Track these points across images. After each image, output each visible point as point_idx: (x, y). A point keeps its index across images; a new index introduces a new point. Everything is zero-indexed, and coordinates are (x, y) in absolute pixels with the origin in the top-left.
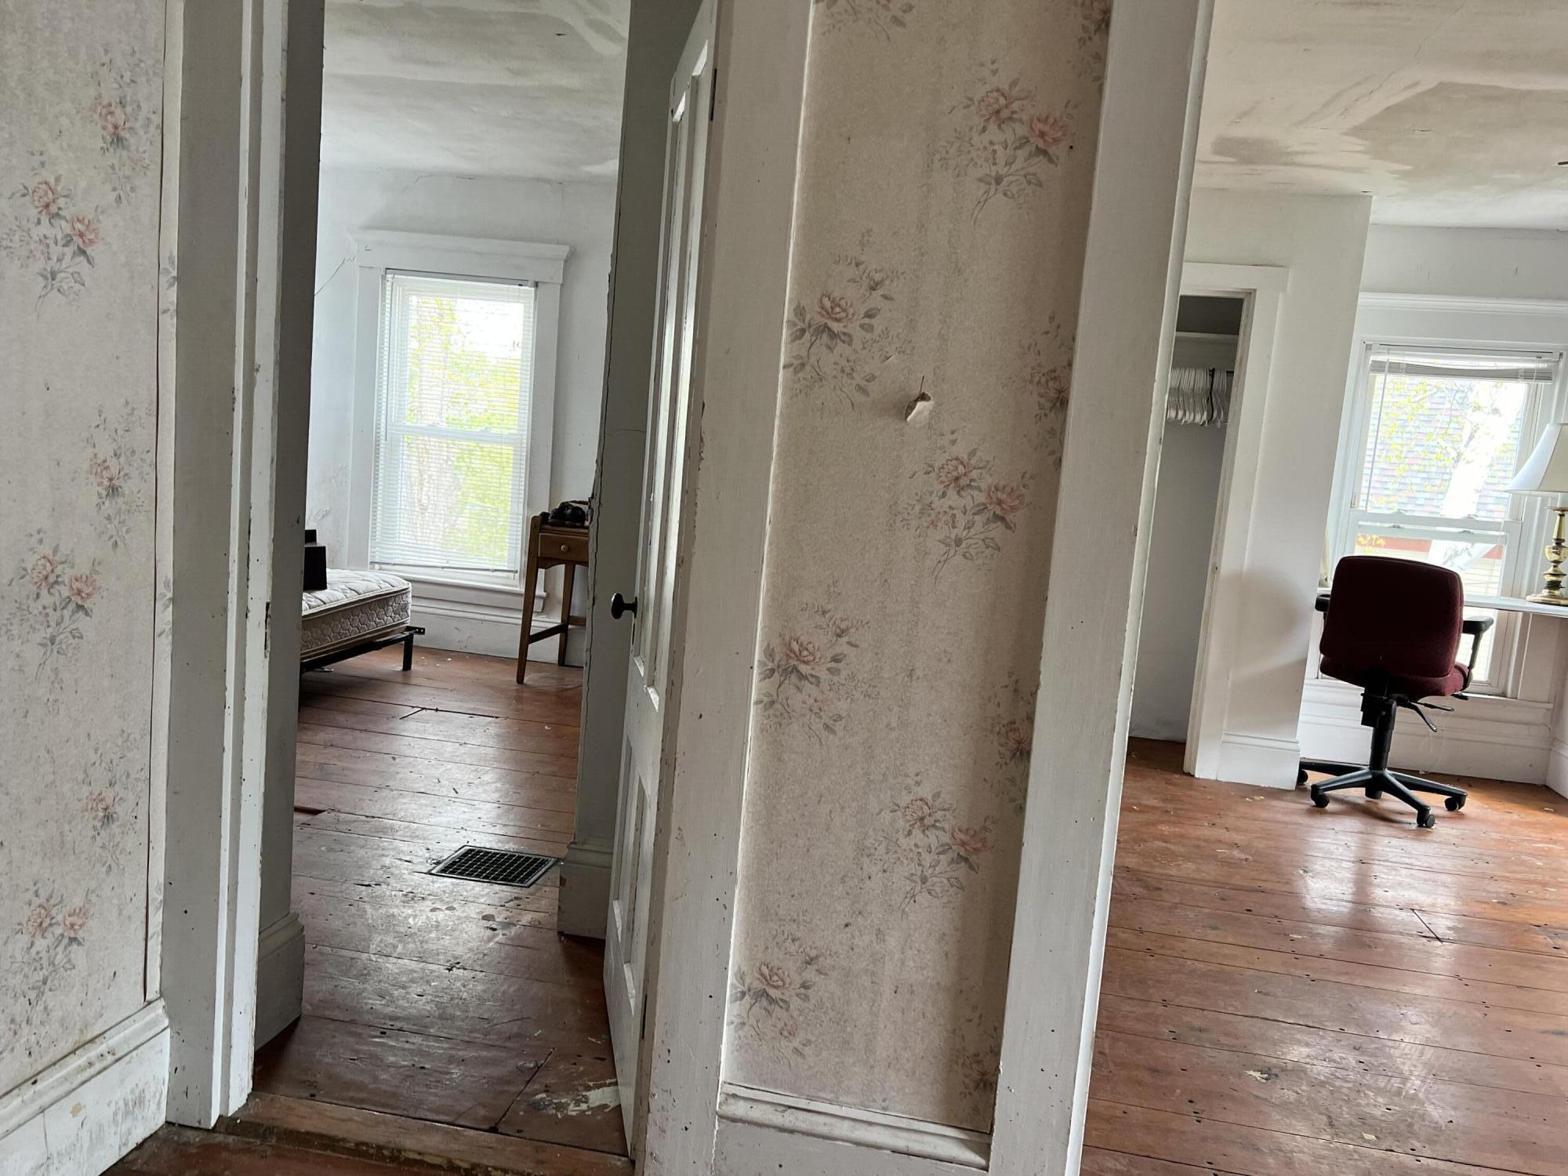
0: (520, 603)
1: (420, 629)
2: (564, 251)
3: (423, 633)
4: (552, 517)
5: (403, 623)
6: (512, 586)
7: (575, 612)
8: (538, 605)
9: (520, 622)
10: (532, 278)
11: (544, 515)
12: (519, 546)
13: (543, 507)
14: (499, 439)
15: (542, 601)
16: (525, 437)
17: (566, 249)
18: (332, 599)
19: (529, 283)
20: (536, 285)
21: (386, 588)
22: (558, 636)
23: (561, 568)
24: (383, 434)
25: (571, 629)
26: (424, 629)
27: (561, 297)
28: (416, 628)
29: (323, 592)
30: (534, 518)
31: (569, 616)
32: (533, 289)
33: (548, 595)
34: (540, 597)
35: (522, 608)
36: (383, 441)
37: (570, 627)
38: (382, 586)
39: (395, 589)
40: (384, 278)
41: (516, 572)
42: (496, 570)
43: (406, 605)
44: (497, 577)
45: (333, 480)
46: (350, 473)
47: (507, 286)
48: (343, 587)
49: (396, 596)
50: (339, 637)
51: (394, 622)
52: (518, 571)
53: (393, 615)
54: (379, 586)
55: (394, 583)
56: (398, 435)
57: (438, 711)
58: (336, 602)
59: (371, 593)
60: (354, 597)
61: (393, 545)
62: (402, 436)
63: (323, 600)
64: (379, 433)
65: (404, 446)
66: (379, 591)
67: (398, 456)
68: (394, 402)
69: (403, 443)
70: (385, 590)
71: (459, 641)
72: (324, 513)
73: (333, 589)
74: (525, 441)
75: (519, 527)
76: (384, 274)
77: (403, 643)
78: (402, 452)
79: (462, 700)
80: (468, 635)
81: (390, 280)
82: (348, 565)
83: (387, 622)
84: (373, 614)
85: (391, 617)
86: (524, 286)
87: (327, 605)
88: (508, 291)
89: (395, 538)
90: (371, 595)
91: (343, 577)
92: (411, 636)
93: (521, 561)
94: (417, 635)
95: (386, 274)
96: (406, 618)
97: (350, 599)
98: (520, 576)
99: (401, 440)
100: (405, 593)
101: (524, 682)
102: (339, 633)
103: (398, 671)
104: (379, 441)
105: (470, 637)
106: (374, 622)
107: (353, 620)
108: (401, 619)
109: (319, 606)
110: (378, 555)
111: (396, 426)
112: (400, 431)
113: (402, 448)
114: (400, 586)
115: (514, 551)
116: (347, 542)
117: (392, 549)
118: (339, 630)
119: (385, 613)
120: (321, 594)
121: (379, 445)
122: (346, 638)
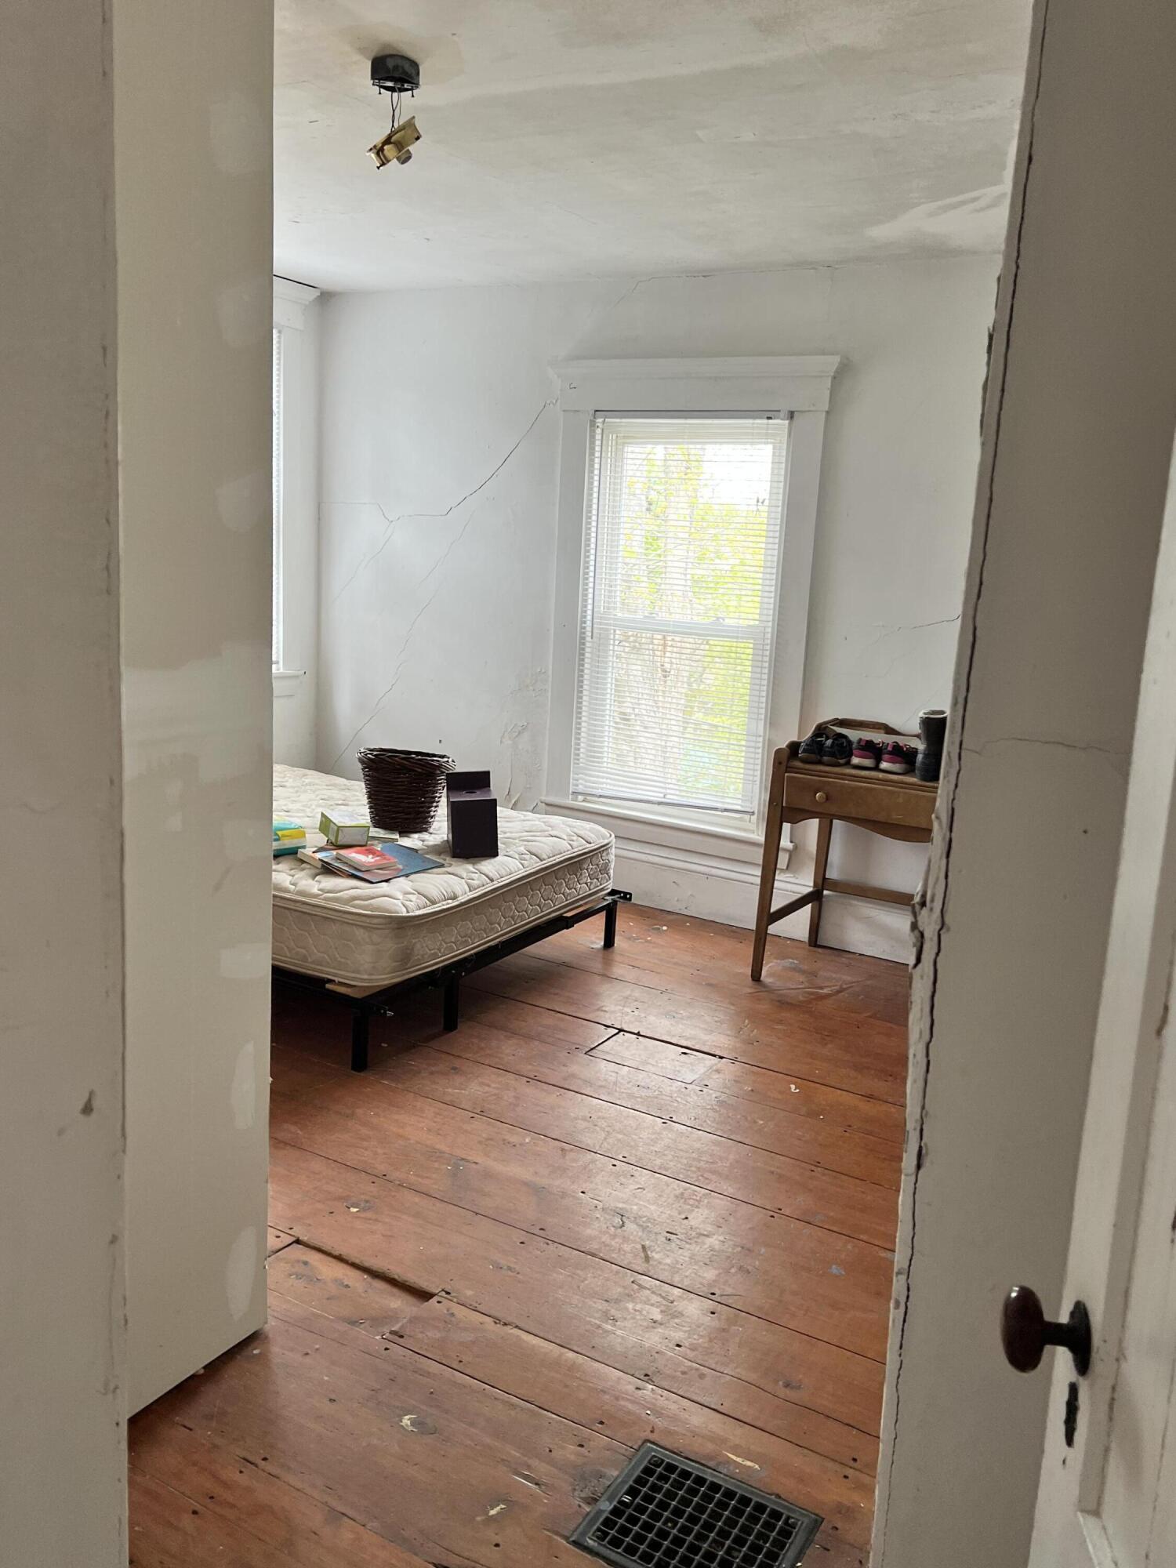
0: (758, 855)
1: (626, 894)
2: (834, 361)
3: (630, 899)
4: (805, 751)
5: (602, 890)
6: (745, 830)
7: (833, 874)
8: (783, 860)
9: (758, 880)
10: (786, 407)
11: (794, 747)
12: (758, 779)
13: (790, 732)
14: (736, 634)
15: (787, 856)
16: (770, 630)
17: (836, 359)
18: (504, 873)
19: (782, 414)
20: (791, 415)
21: (580, 846)
22: (808, 907)
23: (814, 824)
24: (589, 629)
25: (828, 896)
26: (631, 894)
27: (826, 427)
28: (620, 892)
29: (493, 861)
30: (778, 752)
31: (824, 878)
32: (787, 422)
33: (796, 847)
34: (785, 850)
35: (761, 862)
36: (588, 639)
37: (826, 892)
38: (575, 844)
39: (593, 846)
40: (593, 424)
41: (753, 813)
42: (726, 810)
43: (606, 866)
44: (728, 817)
45: (531, 688)
46: (550, 679)
47: (751, 421)
48: (522, 849)
49: (592, 855)
50: (513, 923)
51: (590, 890)
52: (756, 812)
53: (589, 880)
54: (570, 844)
55: (591, 837)
56: (607, 630)
57: (640, 1037)
58: (508, 877)
59: (559, 856)
60: (534, 865)
61: (599, 771)
62: (612, 631)
63: (491, 875)
64: (584, 628)
65: (614, 645)
66: (569, 852)
67: (607, 657)
68: (603, 587)
69: (614, 640)
70: (577, 851)
71: (678, 900)
72: (520, 728)
73: (507, 854)
74: (769, 636)
75: (758, 753)
76: (592, 418)
77: (604, 912)
78: (611, 652)
79: (675, 1014)
80: (690, 893)
81: (600, 425)
82: (547, 795)
83: (581, 893)
84: (562, 884)
85: (586, 884)
86: (775, 419)
87: (494, 883)
88: (753, 428)
89: (602, 763)
90: (558, 860)
91: (527, 829)
92: (615, 902)
93: (760, 799)
94: (621, 901)
95: (594, 418)
96: (607, 881)
97: (528, 869)
98: (758, 819)
99: (612, 637)
100: (606, 849)
101: (762, 978)
102: (513, 918)
103: (598, 950)
104: (584, 638)
105: (691, 895)
106: (563, 894)
107: (532, 897)
108: (601, 885)
109: (483, 886)
110: (582, 784)
111: (605, 619)
112: (610, 625)
113: (611, 647)
114: (598, 842)
115: (751, 786)
116: (545, 766)
117: (598, 777)
118: (514, 912)
119: (578, 881)
120: (488, 866)
121: (584, 644)
122: (523, 923)
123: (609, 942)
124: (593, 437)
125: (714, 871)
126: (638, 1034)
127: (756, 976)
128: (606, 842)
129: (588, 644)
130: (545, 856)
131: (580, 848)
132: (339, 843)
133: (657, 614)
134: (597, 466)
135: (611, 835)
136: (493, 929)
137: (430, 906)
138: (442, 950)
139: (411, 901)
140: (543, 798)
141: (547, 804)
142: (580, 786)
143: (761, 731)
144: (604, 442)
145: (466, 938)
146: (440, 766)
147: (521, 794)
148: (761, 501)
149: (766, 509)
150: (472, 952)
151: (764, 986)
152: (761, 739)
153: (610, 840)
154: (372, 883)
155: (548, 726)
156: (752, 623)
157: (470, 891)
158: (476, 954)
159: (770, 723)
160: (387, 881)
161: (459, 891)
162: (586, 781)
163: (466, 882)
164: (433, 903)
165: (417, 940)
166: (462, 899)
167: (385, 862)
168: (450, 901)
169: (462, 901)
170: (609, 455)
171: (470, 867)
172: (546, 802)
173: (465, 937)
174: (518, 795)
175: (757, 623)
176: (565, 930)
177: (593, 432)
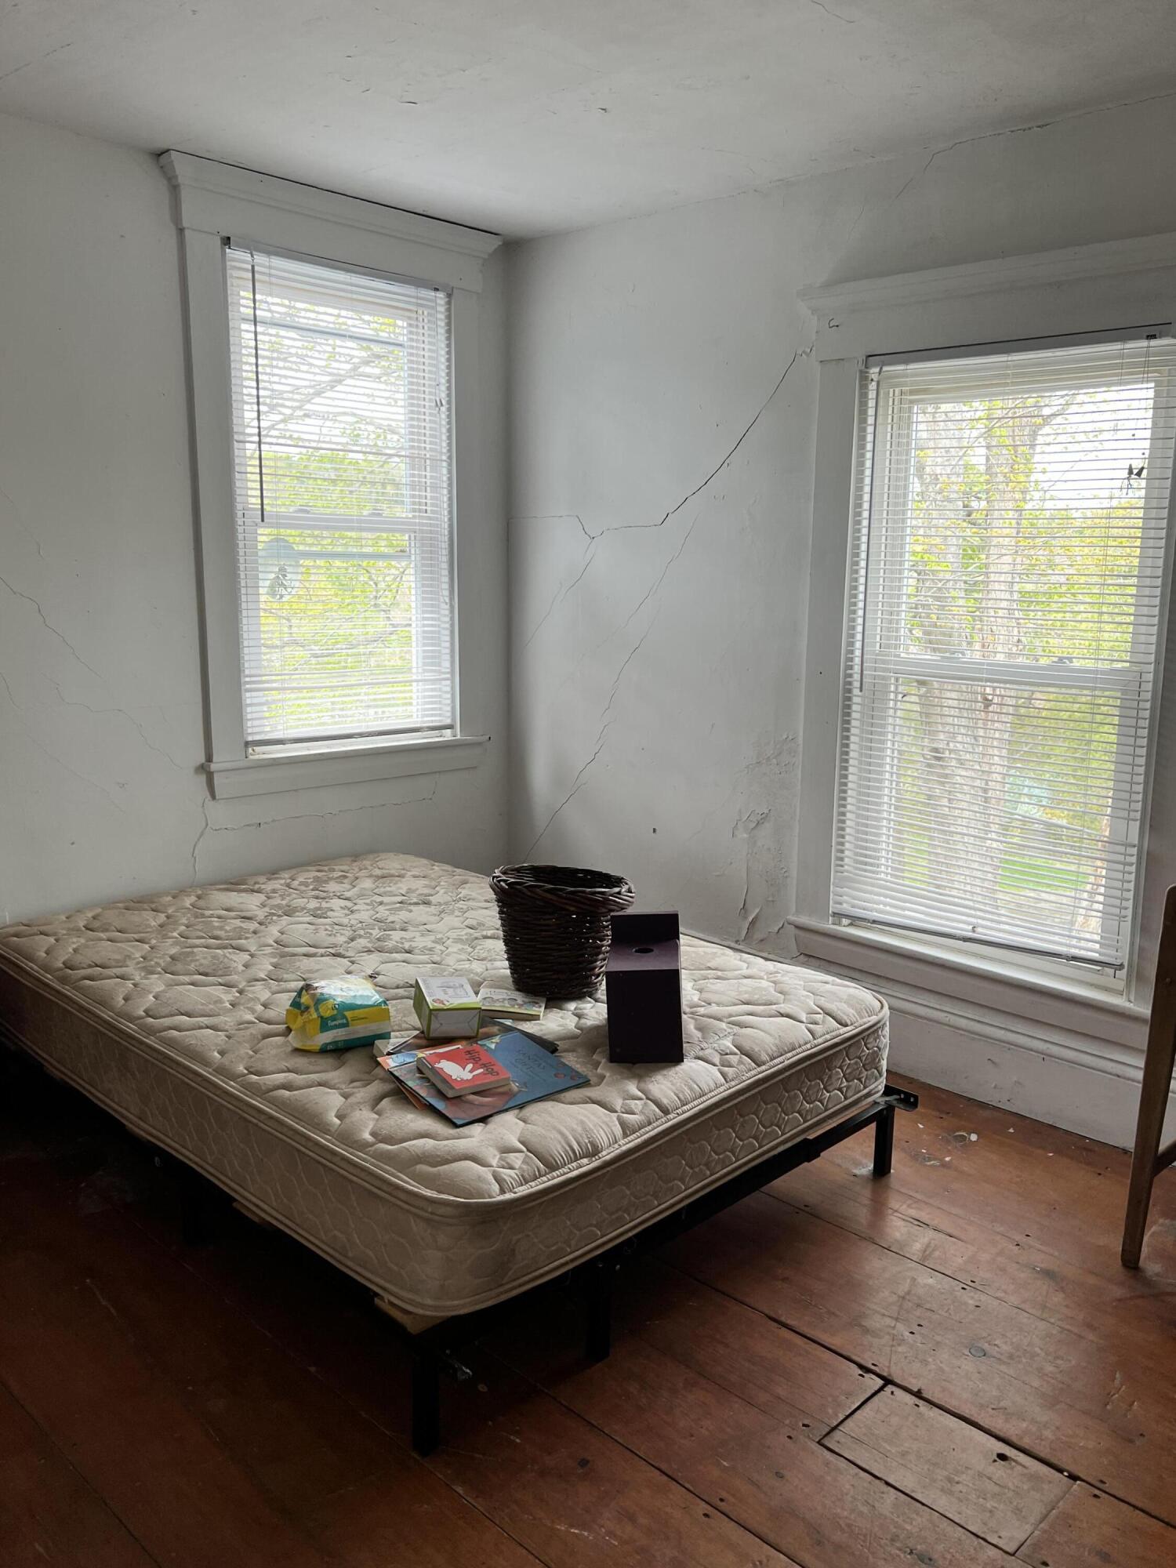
0: (1129, 1033)
1: (908, 1096)
5: (868, 1095)
14: (1091, 681)
16: (1150, 677)
19: (1173, 329)
24: (857, 677)
28: (898, 1091)
29: (673, 1072)
30: (1175, 894)
36: (856, 691)
39: (850, 1032)
40: (864, 378)
41: (1121, 966)
42: (1075, 958)
43: (874, 1057)
44: (1080, 968)
45: (774, 761)
46: (801, 749)
47: (1118, 346)
48: (728, 1043)
49: (850, 1046)
50: (708, 1173)
51: (846, 1099)
52: (1126, 964)
53: (845, 1084)
54: (810, 1031)
55: (847, 1011)
56: (883, 678)
57: (921, 1403)
58: (696, 1102)
59: (790, 1055)
60: (747, 1074)
61: (873, 885)
62: (893, 681)
63: (665, 1101)
64: (851, 676)
65: (896, 701)
66: (808, 1046)
67: (884, 718)
68: (880, 615)
69: (896, 693)
70: (821, 1042)
71: (995, 1087)
72: (760, 817)
73: (701, 1053)
74: (1150, 686)
75: (1130, 873)
76: (863, 368)
77: (874, 1125)
78: (891, 712)
79: (986, 1346)
80: (1015, 1079)
81: (875, 377)
82: (798, 912)
83: (830, 1106)
84: (796, 1096)
85: (840, 1089)
86: (1160, 337)
87: (671, 1116)
88: (1122, 357)
89: (877, 873)
90: (787, 1063)
91: (745, 997)
92: (890, 1109)
93: (1132, 944)
94: (901, 1106)
95: (866, 368)
96: (876, 1080)
97: (733, 1083)
98: (1129, 975)
99: (892, 688)
100: (873, 1032)
101: (1141, 1263)
102: (707, 1165)
103: (862, 1176)
104: (850, 691)
105: (1018, 1083)
106: (798, 1112)
107: (742, 1125)
108: (865, 1088)
109: (650, 1123)
110: (846, 902)
111: (884, 662)
112: (889, 670)
113: (891, 704)
114: (861, 1022)
115: (1117, 923)
116: (794, 873)
117: (871, 893)
118: (710, 1155)
119: (825, 1088)
120: (667, 1084)
121: (849, 699)
122: (725, 1171)
123: (882, 1166)
124: (864, 396)
125: (1055, 1050)
126: (918, 1394)
127: (1130, 1259)
128: (874, 1019)
129: (855, 700)
130: (764, 1057)
131: (828, 1037)
132: (432, 1035)
133: (963, 654)
134: (870, 438)
135: (882, 1007)
136: (671, 1189)
137: (546, 1174)
138: (573, 1243)
139: (512, 1168)
140: (792, 918)
141: (797, 927)
142: (845, 905)
143: (1134, 838)
144: (881, 403)
145: (620, 1213)
146: (606, 902)
147: (761, 909)
148: (1135, 471)
149: (1143, 483)
150: (630, 1234)
151: (1147, 1282)
152: (1135, 851)
153: (881, 1015)
154: (456, 1126)
155: (798, 818)
156: (1119, 665)
157: (625, 1135)
158: (635, 1236)
159: (1151, 826)
160: (484, 1120)
161: (602, 1138)
162: (854, 898)
163: (619, 1119)
164: (552, 1167)
165: (520, 1236)
166: (606, 1155)
167: (491, 1078)
168: (585, 1161)
169: (608, 1157)
170: (890, 421)
171: (632, 1088)
172: (797, 924)
173: (617, 1211)
174: (757, 911)
175: (1128, 664)
176: (806, 1163)
177: (864, 387)
